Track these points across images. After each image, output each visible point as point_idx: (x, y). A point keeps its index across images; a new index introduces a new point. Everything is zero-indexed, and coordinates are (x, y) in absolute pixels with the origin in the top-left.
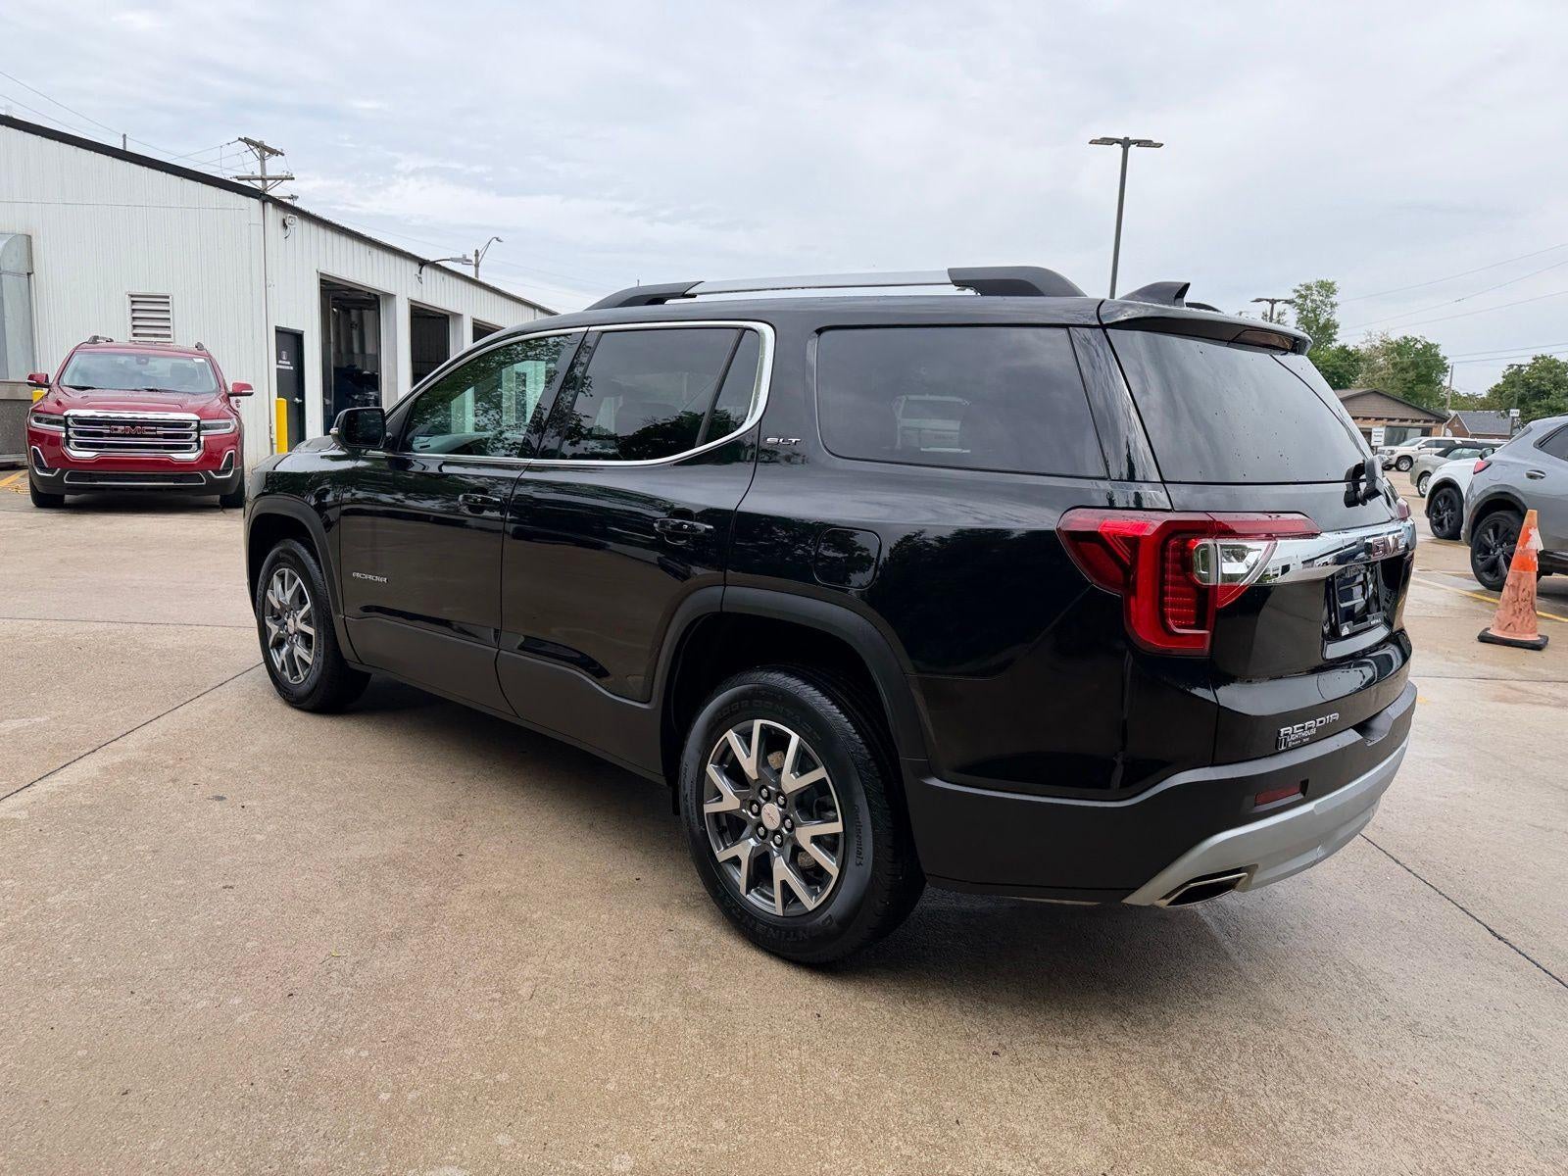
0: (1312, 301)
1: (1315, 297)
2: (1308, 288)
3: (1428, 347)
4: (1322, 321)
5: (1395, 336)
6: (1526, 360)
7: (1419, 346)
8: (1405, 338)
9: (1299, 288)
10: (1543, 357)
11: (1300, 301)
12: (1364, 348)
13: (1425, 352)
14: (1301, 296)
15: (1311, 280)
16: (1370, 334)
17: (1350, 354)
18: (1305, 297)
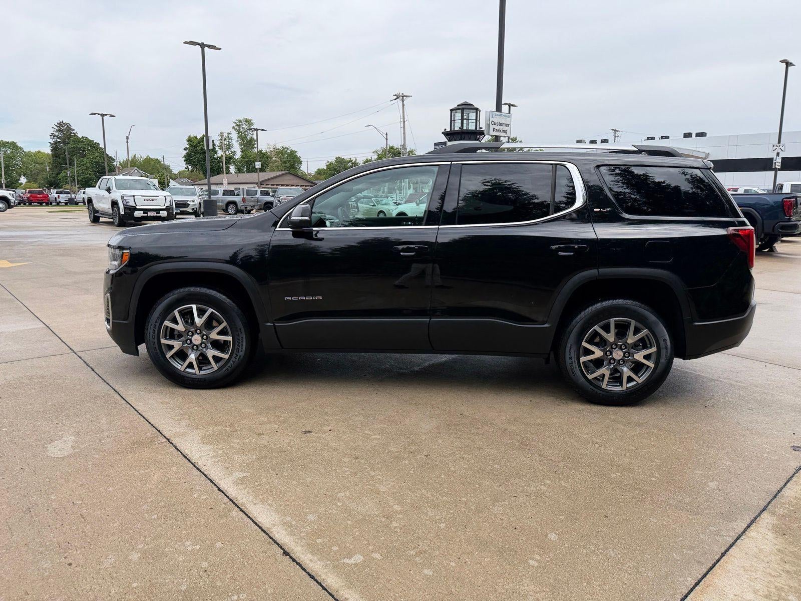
0: (243, 128)
1: (244, 126)
2: (240, 121)
3: (292, 151)
4: (248, 138)
5: (279, 146)
6: (332, 159)
7: (289, 151)
8: (283, 147)
9: (236, 121)
10: (339, 158)
11: (237, 128)
12: (268, 150)
13: (291, 154)
14: (237, 125)
15: (241, 118)
16: (269, 145)
17: (264, 154)
18: (239, 126)
